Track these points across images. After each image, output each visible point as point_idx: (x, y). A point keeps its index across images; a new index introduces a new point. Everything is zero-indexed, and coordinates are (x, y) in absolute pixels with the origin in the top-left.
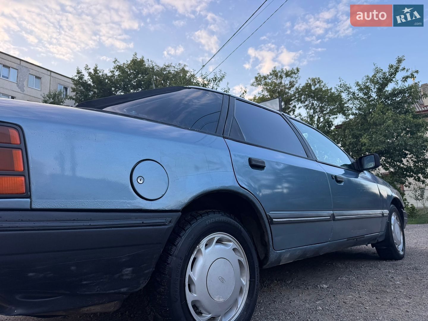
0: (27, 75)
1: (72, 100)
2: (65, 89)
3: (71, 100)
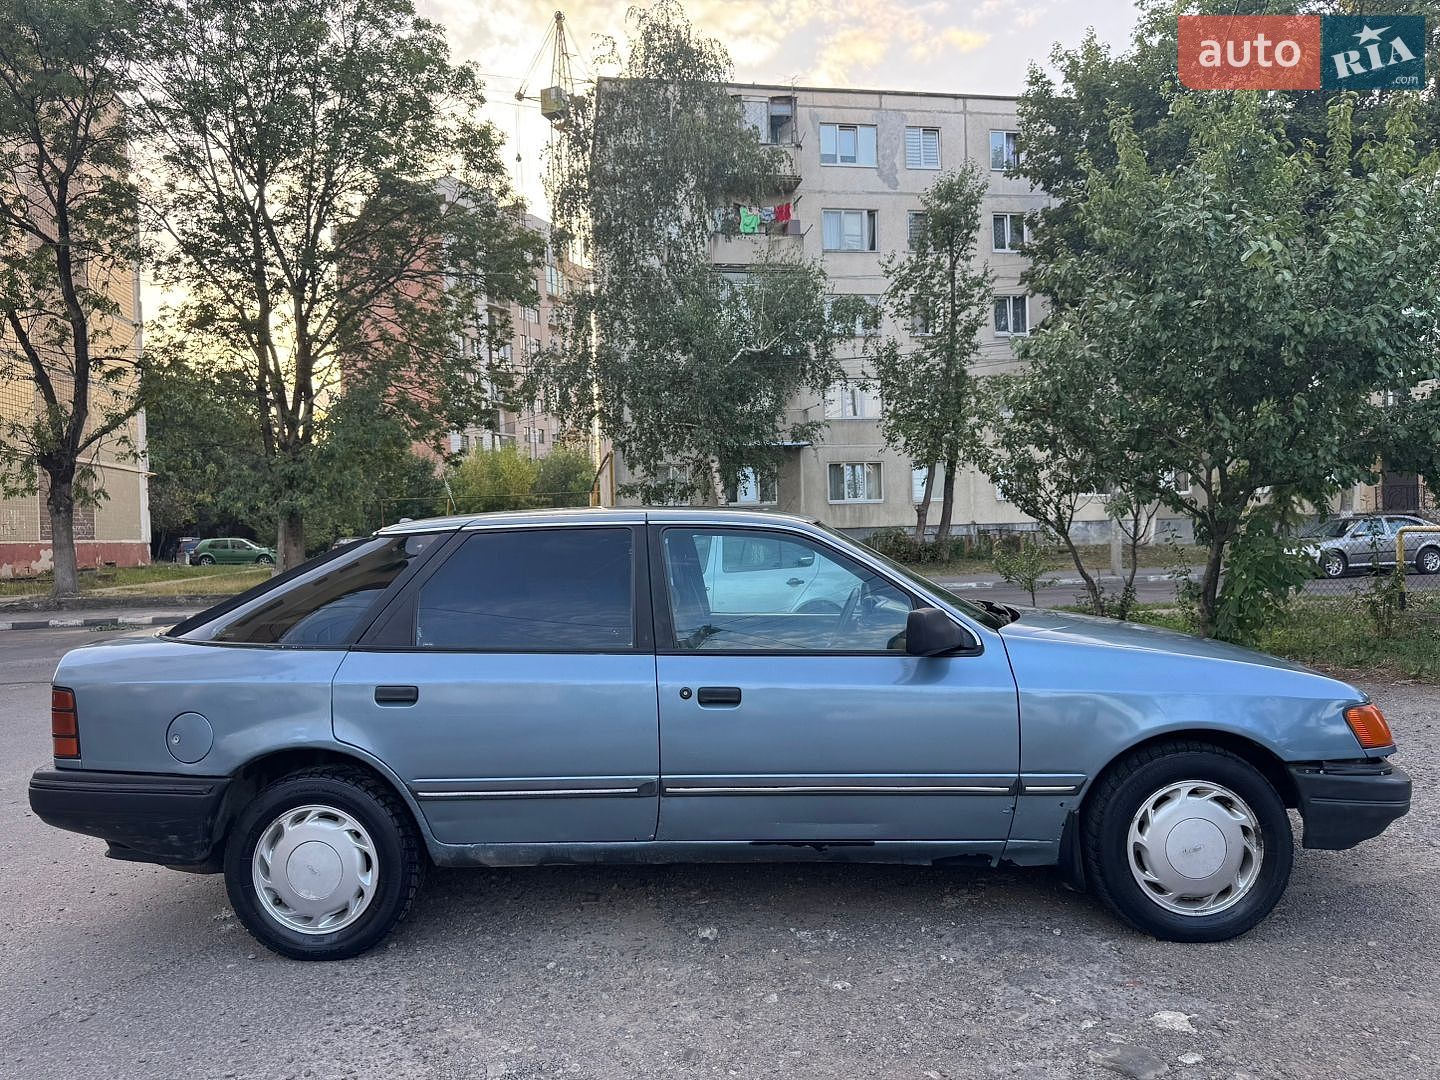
0: (901, 134)
1: (1022, 176)
2: (1011, 140)
3: (1018, 178)
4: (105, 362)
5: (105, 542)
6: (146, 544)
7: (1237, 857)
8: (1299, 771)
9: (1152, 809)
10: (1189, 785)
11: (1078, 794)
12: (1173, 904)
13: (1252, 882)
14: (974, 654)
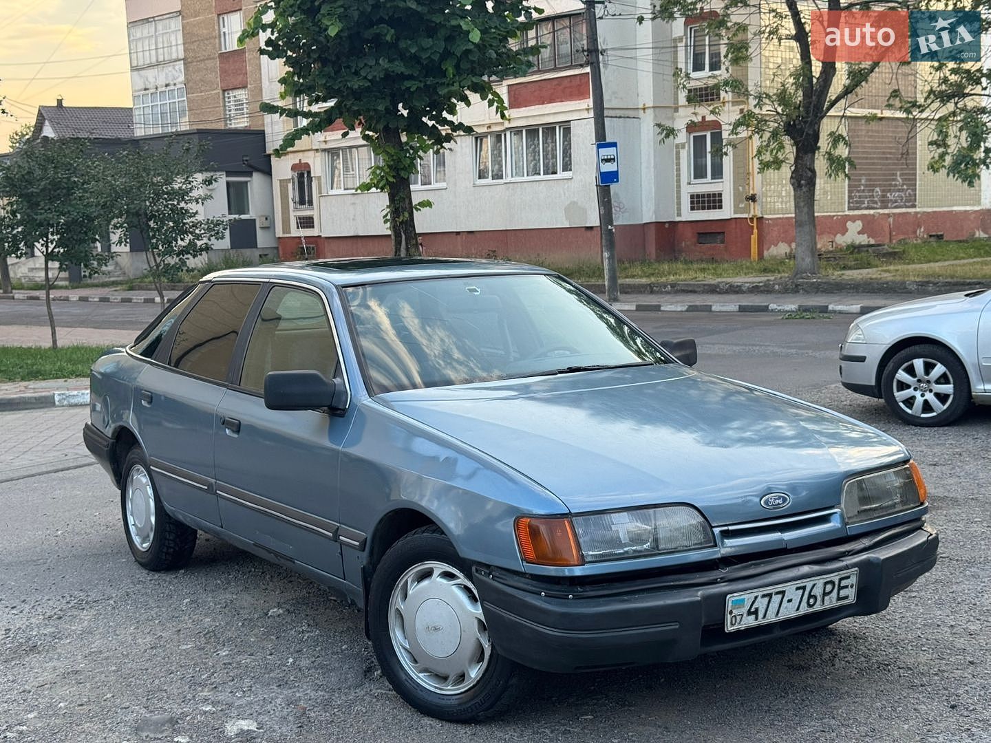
5: (929, 210)
7: (469, 648)
8: (477, 571)
9: (413, 581)
10: (439, 567)
11: (364, 550)
12: (421, 675)
13: (480, 676)
14: (342, 416)
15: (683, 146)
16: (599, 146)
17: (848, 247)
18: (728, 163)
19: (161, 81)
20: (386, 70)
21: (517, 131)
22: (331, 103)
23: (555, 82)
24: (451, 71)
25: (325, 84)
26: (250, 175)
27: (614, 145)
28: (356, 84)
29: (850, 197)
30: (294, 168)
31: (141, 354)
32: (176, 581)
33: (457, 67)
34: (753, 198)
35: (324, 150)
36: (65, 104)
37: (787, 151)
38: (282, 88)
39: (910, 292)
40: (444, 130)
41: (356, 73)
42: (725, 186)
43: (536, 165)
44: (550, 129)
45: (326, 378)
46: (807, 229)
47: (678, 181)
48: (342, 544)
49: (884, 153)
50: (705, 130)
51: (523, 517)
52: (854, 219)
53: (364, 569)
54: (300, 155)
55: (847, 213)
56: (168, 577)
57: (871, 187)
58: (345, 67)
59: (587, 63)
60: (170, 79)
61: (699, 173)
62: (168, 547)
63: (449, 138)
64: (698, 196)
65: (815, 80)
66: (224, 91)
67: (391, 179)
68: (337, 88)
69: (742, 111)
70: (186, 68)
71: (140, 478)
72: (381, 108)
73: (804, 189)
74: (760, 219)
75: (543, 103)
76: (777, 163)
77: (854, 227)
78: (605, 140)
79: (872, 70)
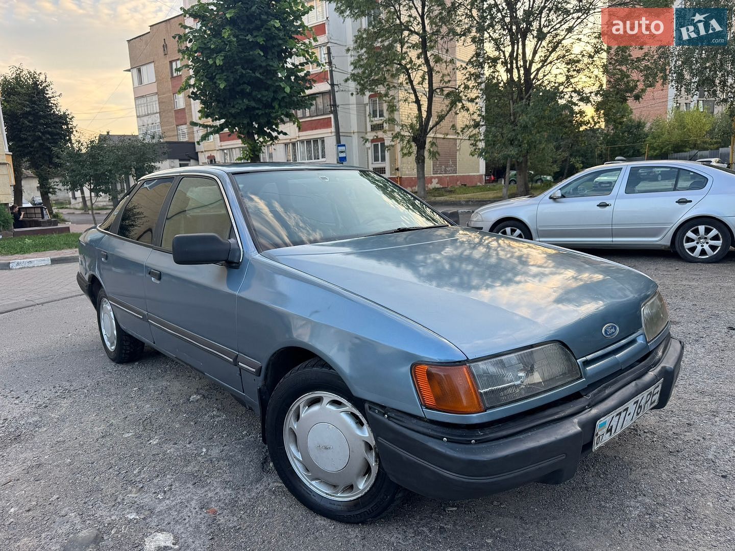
4: (444, 89)
5: (462, 175)
6: (482, 175)
7: (358, 465)
8: (370, 408)
9: (304, 406)
10: (328, 396)
11: (259, 376)
12: (313, 483)
13: (368, 489)
14: (237, 268)
15: (369, 148)
16: (338, 146)
17: (433, 189)
18: (387, 154)
19: (150, 122)
20: (247, 105)
21: (302, 142)
22: (223, 121)
23: (317, 121)
24: (277, 107)
25: (219, 111)
26: (189, 160)
27: (344, 145)
28: (233, 111)
29: (433, 169)
30: (208, 157)
31: (104, 230)
32: (132, 371)
33: (279, 105)
34: (397, 169)
35: (221, 150)
36: (110, 134)
37: (413, 148)
38: (200, 115)
39: (462, 205)
40: (274, 134)
41: (233, 107)
42: (387, 165)
43: (310, 156)
44: (316, 141)
45: (223, 239)
46: (422, 180)
47: (368, 162)
48: (241, 368)
49: (445, 152)
50: (378, 142)
51: (420, 364)
52: (435, 178)
53: (260, 390)
54: (210, 152)
55: (432, 175)
56: (127, 368)
57: (441, 166)
58: (228, 104)
59: (331, 112)
60: (154, 120)
61: (376, 159)
62: (126, 350)
63: (276, 138)
64: (376, 169)
65: (424, 120)
66: (177, 126)
67: (251, 155)
68: (224, 113)
69: (392, 134)
70: (160, 116)
71: (107, 307)
72: (245, 122)
73: (421, 164)
74: (401, 178)
75: (312, 130)
76: (410, 153)
77: (435, 181)
78: (340, 143)
79: (446, 115)
